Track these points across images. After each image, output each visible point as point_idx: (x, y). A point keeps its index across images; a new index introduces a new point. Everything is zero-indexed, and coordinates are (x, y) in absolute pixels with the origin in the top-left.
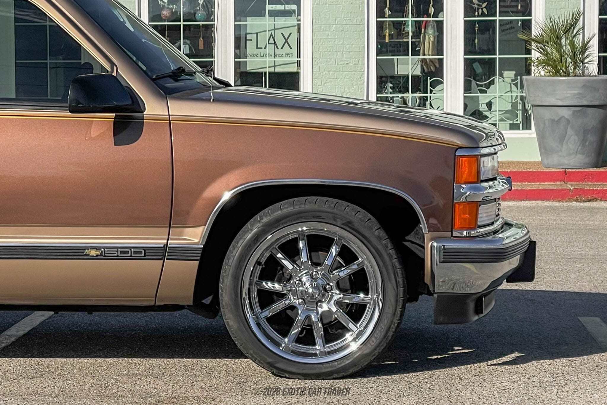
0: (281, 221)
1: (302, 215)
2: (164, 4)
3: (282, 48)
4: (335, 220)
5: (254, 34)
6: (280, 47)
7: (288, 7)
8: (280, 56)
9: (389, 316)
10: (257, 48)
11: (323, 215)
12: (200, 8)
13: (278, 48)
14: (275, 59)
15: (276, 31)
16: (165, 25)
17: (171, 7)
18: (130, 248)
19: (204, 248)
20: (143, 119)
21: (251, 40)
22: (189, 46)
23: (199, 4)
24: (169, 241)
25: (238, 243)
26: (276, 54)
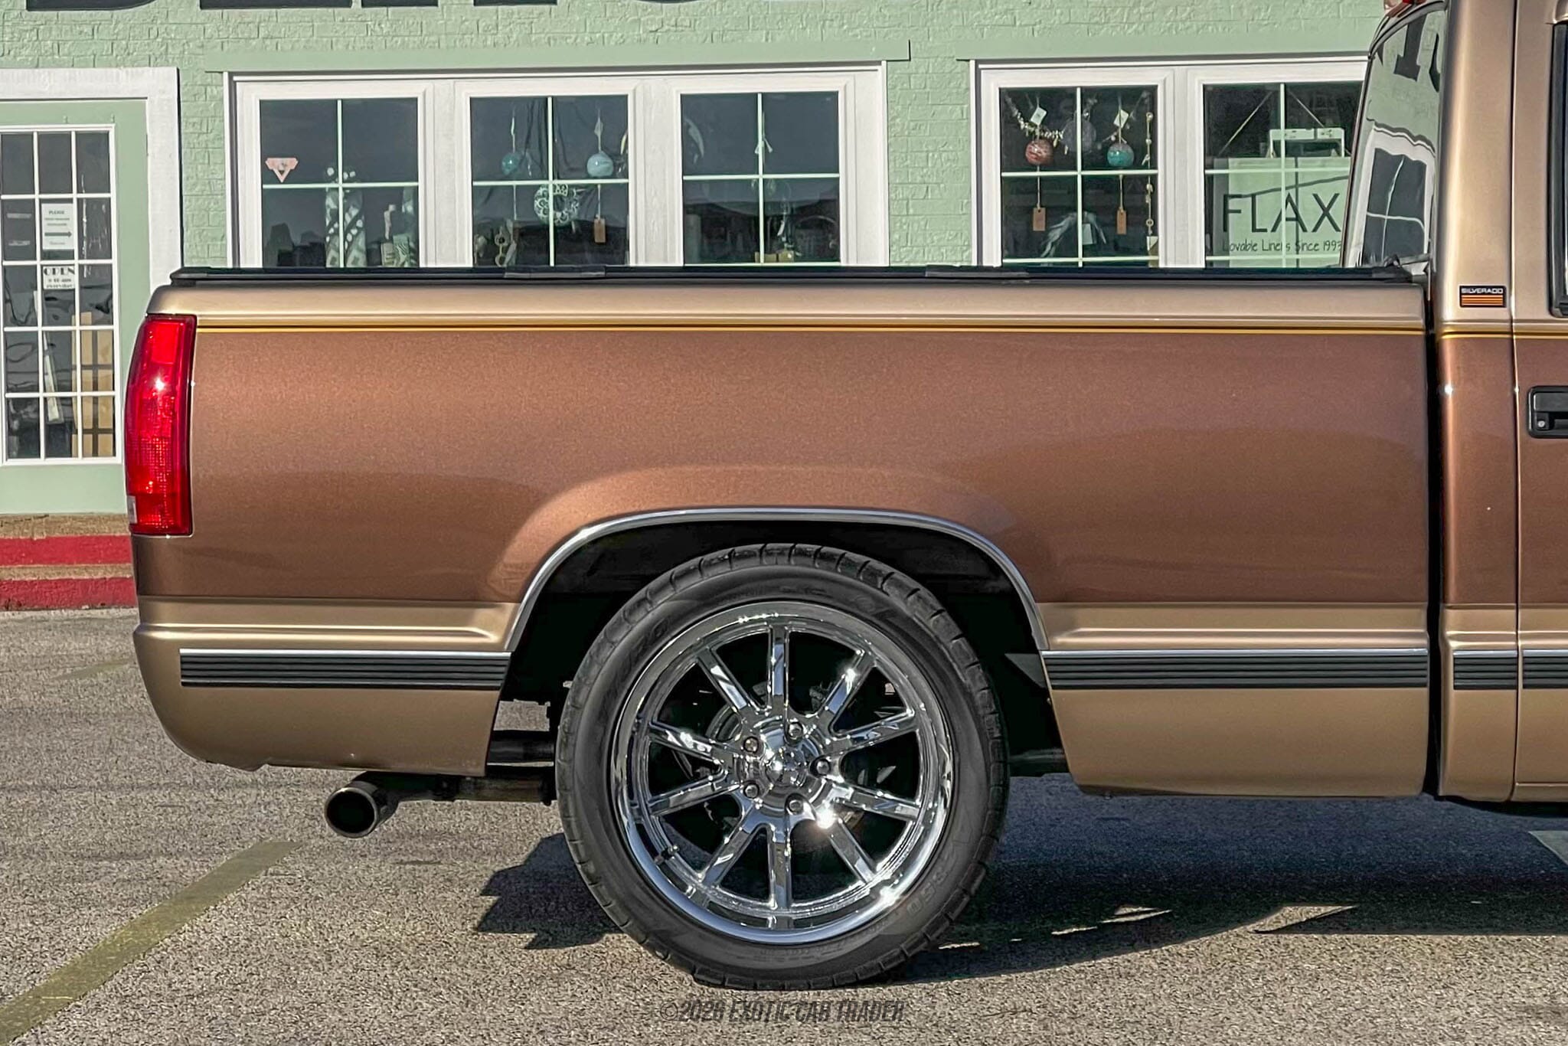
2: (1032, 129)
3: (1315, 230)
5: (1246, 196)
6: (1310, 227)
7: (1323, 134)
8: (1312, 247)
10: (1254, 230)
12: (1117, 137)
13: (1304, 230)
14: (1297, 257)
15: (1300, 189)
16: (1035, 178)
17: (1048, 134)
21: (1239, 211)
22: (1092, 226)
23: (1116, 128)
26: (1300, 244)
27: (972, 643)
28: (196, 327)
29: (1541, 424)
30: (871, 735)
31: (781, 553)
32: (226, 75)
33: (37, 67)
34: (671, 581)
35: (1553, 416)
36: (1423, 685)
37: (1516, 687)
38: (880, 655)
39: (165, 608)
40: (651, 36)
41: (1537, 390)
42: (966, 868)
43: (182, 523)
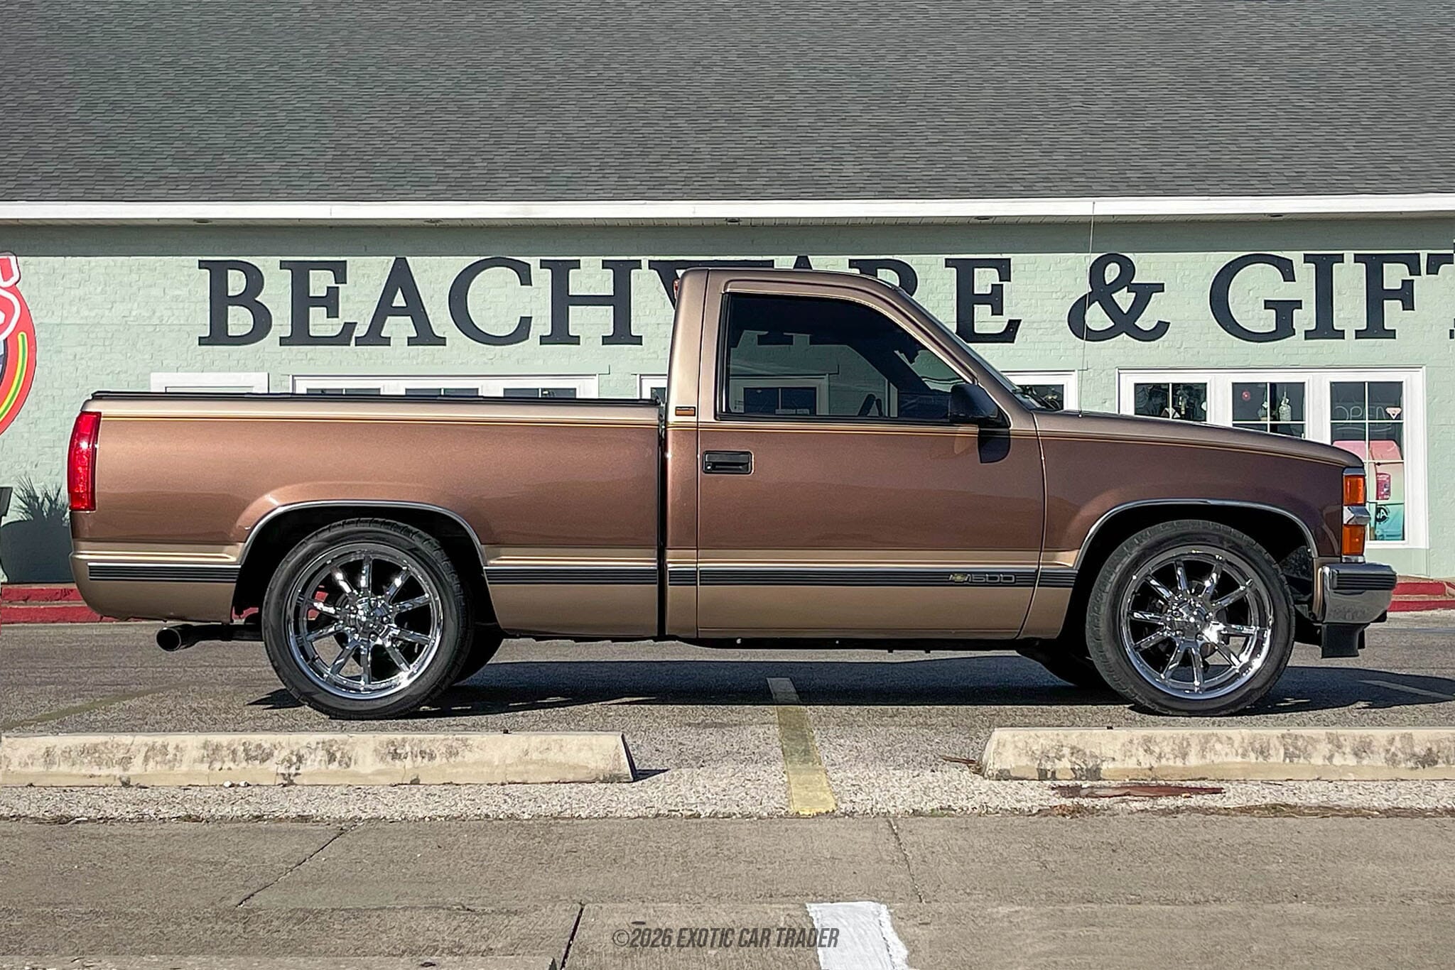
0: (1163, 543)
1: (1185, 537)
4: (1221, 543)
9: (1281, 646)
11: (1209, 538)
18: (999, 573)
19: (1078, 576)
20: (1009, 435)
24: (1041, 567)
25: (1115, 568)
27: (452, 563)
28: (100, 417)
29: (709, 468)
30: (408, 606)
31: (366, 521)
32: (291, 377)
33: (203, 372)
34: (316, 534)
35: (714, 465)
36: (655, 583)
37: (696, 585)
38: (414, 569)
39: (83, 544)
40: (490, 362)
41: (707, 452)
42: (448, 664)
43: (92, 505)
